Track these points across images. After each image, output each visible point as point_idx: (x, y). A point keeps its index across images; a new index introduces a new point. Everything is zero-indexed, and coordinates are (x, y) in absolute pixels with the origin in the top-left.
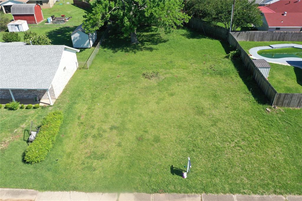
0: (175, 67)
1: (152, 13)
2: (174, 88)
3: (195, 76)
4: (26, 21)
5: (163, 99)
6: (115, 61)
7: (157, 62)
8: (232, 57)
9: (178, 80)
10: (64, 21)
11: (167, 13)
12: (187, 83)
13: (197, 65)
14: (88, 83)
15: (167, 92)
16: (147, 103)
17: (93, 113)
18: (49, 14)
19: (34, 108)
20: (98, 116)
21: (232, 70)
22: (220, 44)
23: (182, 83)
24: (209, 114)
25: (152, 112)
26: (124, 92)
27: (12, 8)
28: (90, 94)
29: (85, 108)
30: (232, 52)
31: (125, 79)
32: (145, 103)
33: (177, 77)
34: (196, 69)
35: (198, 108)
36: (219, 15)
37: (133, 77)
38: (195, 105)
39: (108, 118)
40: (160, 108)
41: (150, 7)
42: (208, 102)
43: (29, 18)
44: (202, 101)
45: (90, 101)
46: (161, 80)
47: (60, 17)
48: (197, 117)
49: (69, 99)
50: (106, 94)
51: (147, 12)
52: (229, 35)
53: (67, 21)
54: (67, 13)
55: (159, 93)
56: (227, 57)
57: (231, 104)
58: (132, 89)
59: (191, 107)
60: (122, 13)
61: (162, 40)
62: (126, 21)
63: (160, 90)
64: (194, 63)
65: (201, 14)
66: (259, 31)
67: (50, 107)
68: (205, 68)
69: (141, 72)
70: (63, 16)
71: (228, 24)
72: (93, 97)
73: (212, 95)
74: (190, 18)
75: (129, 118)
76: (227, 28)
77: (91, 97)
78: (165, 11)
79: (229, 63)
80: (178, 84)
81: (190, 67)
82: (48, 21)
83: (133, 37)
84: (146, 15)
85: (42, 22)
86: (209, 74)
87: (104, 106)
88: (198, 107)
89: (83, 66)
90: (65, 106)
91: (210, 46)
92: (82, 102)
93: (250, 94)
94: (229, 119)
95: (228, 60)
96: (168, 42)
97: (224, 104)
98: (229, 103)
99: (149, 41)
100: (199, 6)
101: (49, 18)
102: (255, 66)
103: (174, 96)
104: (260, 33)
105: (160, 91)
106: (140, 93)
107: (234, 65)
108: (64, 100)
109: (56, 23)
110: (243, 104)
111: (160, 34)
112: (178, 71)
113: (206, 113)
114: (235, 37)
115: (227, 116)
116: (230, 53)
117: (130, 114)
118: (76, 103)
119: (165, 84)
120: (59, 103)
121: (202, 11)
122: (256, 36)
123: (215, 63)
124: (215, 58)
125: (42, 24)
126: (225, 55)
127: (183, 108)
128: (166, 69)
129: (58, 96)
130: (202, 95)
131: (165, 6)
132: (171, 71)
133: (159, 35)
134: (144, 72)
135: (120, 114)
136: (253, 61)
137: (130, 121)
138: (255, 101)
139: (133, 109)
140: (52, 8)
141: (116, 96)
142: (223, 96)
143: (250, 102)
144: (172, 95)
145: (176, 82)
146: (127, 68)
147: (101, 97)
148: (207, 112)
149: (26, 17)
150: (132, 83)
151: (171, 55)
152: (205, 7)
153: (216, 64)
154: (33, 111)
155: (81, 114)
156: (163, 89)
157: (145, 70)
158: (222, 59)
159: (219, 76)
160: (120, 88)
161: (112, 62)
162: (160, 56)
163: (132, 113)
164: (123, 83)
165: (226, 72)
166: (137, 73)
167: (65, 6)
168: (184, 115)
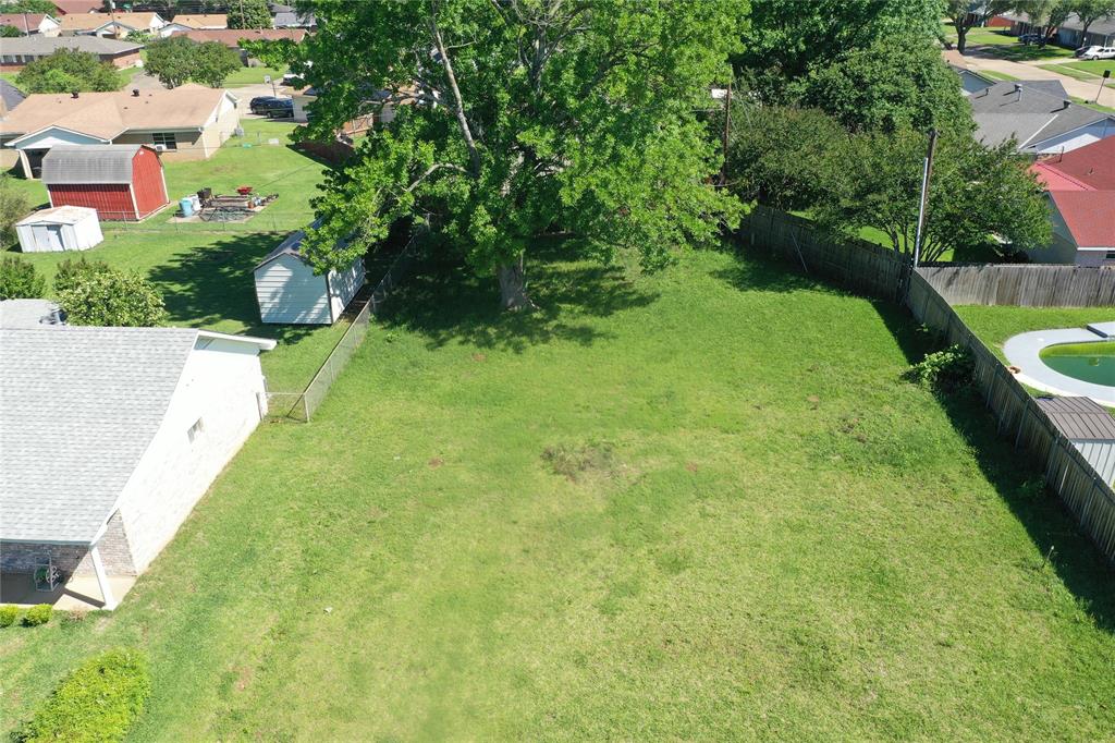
0: (688, 420)
1: (592, 192)
2: (682, 526)
3: (777, 465)
4: (93, 212)
5: (632, 591)
6: (427, 388)
7: (609, 392)
8: (936, 379)
9: (701, 485)
10: (247, 212)
11: (653, 190)
12: (744, 504)
13: (781, 414)
14: (297, 494)
15: (650, 552)
16: (559, 606)
17: (299, 660)
18: (196, 183)
19: (26, 624)
20: (320, 677)
21: (945, 441)
22: (876, 314)
23: (719, 503)
24: (858, 682)
25: (580, 662)
26: (454, 543)
27: (48, 160)
28: (298, 548)
29: (263, 630)
30: (934, 357)
31: (464, 476)
32: (546, 610)
33: (695, 469)
34: (780, 431)
35: (801, 644)
36: (870, 197)
37: (499, 468)
38: (788, 625)
39: (363, 694)
40: (620, 641)
41: (583, 165)
42: (850, 612)
43: (108, 198)
44: (820, 601)
45: (295, 588)
46: (624, 484)
47: (235, 193)
48: (801, 698)
49: (196, 574)
50: (368, 554)
51: (571, 185)
52: (913, 281)
53: (258, 209)
54: (265, 180)
55: (613, 553)
56: (913, 377)
57: (964, 625)
58: (489, 530)
59: (770, 634)
60: (466, 189)
61: (630, 294)
62: (480, 223)
63: (622, 534)
64: (769, 404)
65: (789, 193)
66: (1040, 266)
67: (103, 620)
68: (821, 429)
69: (538, 441)
70: (244, 192)
71: (905, 234)
72: (312, 568)
73: (865, 571)
74: (748, 209)
75: (467, 694)
76: (902, 250)
77: (303, 565)
78: (645, 185)
79: (925, 405)
80: (703, 508)
81: (752, 424)
82: (182, 210)
83: (509, 281)
84: (566, 200)
85: (162, 214)
86: (838, 457)
87: (352, 623)
88: (805, 639)
89: (287, 410)
90: (176, 613)
91: (835, 325)
92: (254, 594)
93: (1048, 569)
94: (967, 719)
95: (922, 393)
96: (654, 306)
97: (929, 624)
98: (954, 619)
99: (577, 299)
100: (778, 161)
101: (190, 199)
102: (1054, 432)
103: (686, 574)
104: (1041, 275)
105: (618, 542)
106: (527, 551)
107: (949, 415)
108: (176, 580)
109: (211, 217)
110: (1022, 629)
111: (620, 269)
112: (699, 441)
113: (844, 676)
114: (939, 288)
115: (953, 699)
116: (925, 360)
117: (471, 673)
118: (226, 599)
119: (641, 508)
120: (148, 597)
121: (791, 180)
122: (1024, 283)
123: (860, 402)
124: (860, 380)
125: (161, 221)
126: (900, 364)
127: (729, 644)
128: (646, 427)
129: (152, 558)
130: (820, 570)
131: (643, 162)
132: (671, 440)
133: (618, 275)
134: (551, 441)
135: (425, 669)
136: (1042, 404)
137: (470, 712)
138: (1081, 615)
139: (489, 642)
140: (212, 160)
141: (417, 566)
142: (919, 580)
143: (1056, 615)
144: (675, 565)
145: (693, 497)
146: (474, 422)
147: (345, 568)
148: (850, 671)
149: (98, 195)
150: (495, 495)
151: (669, 364)
152: (805, 164)
153: (865, 411)
154: (17, 640)
155: (238, 663)
156: (634, 534)
157: (552, 433)
158: (891, 386)
159: (885, 470)
160: (437, 520)
161: (414, 389)
162: (621, 367)
163: (483, 662)
164: (454, 498)
165: (918, 450)
166: (520, 445)
167: (263, 151)
168: (735, 684)
